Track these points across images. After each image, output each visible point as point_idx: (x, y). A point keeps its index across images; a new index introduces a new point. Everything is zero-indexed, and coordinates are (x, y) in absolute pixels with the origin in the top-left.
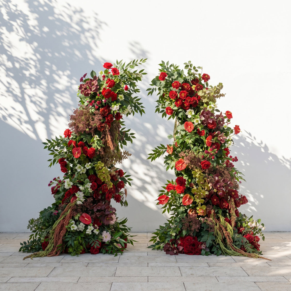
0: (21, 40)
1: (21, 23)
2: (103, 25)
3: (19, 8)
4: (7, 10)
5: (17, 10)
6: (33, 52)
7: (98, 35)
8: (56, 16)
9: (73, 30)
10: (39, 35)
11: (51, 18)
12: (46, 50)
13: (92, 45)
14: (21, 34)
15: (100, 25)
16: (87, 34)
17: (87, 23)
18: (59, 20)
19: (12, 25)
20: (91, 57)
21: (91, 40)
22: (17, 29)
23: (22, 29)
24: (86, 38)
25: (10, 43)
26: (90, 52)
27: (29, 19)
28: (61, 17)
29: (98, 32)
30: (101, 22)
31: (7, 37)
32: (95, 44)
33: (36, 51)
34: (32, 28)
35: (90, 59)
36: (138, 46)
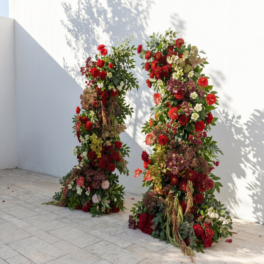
0: (103, 31)
1: (103, 18)
2: (152, 4)
3: (102, 6)
4: (96, 9)
5: (101, 7)
6: (109, 40)
7: (148, 15)
8: (122, 5)
9: (133, 15)
10: (113, 25)
11: (119, 8)
12: (117, 37)
13: (145, 25)
14: (104, 27)
15: (149, 5)
16: (142, 16)
17: (141, 5)
18: (124, 8)
19: (99, 20)
20: (144, 37)
21: (143, 21)
22: (101, 23)
23: (104, 22)
24: (141, 20)
25: (98, 35)
26: (144, 32)
27: (107, 13)
28: (125, 6)
29: (148, 12)
30: (150, 2)
31: (96, 31)
32: (146, 23)
33: (111, 38)
34: (109, 20)
35: (143, 39)
36: (177, 18)
